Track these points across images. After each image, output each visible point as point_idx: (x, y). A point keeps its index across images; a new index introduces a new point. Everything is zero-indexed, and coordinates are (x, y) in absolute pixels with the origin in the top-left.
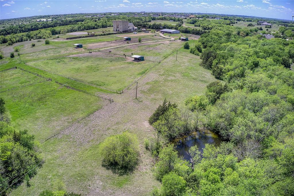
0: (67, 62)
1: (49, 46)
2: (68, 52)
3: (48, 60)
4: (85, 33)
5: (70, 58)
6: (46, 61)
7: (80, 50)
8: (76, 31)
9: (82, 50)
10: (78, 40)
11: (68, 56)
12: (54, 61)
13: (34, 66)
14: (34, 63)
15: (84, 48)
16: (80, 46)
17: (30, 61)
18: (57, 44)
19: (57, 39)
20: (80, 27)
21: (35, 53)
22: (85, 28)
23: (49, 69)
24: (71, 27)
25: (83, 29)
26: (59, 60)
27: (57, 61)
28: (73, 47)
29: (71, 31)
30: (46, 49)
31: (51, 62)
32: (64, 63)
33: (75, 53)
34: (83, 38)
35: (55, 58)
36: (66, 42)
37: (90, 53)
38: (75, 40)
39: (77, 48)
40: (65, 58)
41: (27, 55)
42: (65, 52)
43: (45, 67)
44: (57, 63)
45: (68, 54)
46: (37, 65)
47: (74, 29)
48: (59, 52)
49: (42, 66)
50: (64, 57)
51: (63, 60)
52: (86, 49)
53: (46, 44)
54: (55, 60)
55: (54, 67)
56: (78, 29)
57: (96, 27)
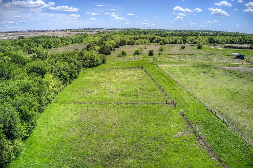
0: (218, 75)
1: (201, 51)
2: (223, 61)
3: (190, 67)
4: (249, 46)
5: (224, 70)
6: (188, 67)
7: (240, 61)
8: (235, 43)
9: (244, 62)
10: (239, 50)
11: (222, 67)
12: (199, 69)
13: (166, 71)
14: (170, 66)
15: (246, 61)
16: (240, 57)
17: (167, 63)
18: (211, 51)
19: (213, 46)
20: (241, 40)
21: (179, 55)
22: (246, 42)
23: (184, 81)
24: (231, 39)
25: (244, 42)
26: (207, 71)
27: (204, 70)
28: (231, 56)
29: (231, 43)
30: (195, 53)
31: (193, 70)
32: (212, 75)
33: (233, 65)
34: (244, 49)
35: (202, 66)
36: (223, 50)
38: (234, 49)
39: (236, 59)
40: (216, 69)
41: (169, 56)
42: (219, 61)
43: (180, 76)
44: (202, 73)
45: (223, 64)
46: (171, 70)
47: (234, 41)
48: (211, 60)
49: (178, 73)
50: (215, 67)
51: (213, 70)
52: (249, 62)
53: (198, 49)
54: (200, 69)
55: (194, 79)
56: (238, 41)
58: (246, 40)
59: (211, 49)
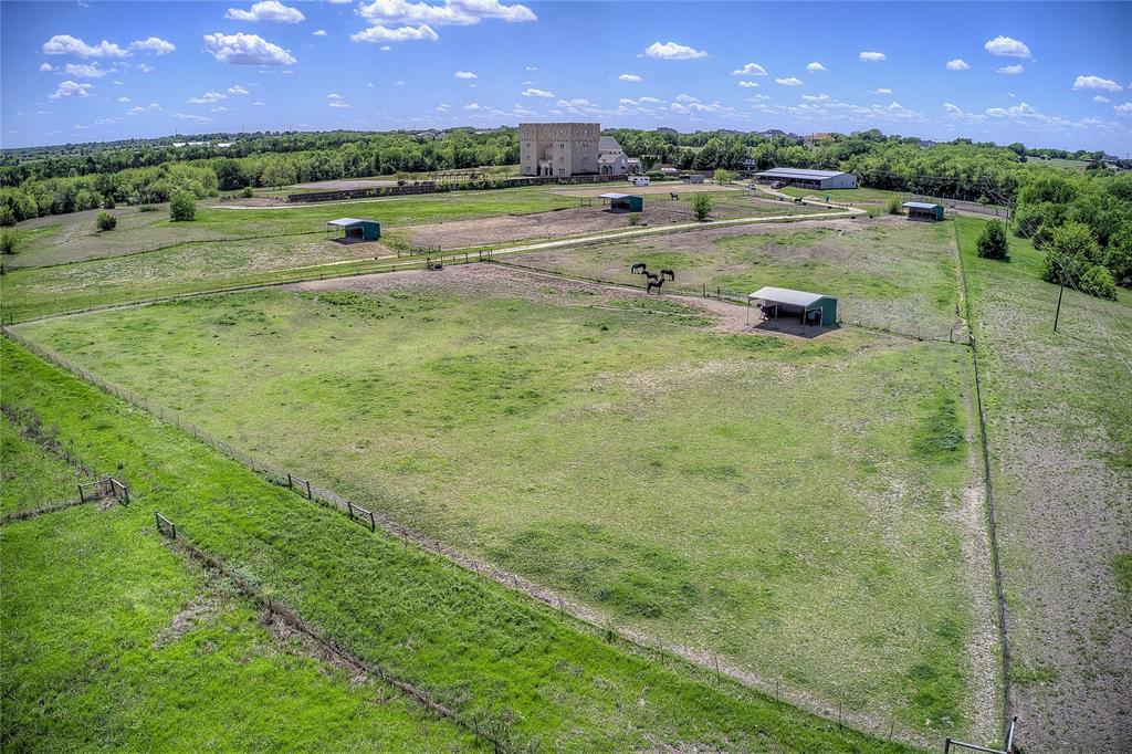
0: (285, 325)
1: (192, 231)
2: (293, 260)
3: (152, 310)
4: (392, 182)
5: (307, 296)
6: (143, 313)
7: (364, 251)
8: (334, 178)
9: (380, 250)
10: (352, 206)
11: (293, 287)
12: (195, 311)
13: (48, 349)
14: (61, 322)
15: (390, 245)
16: (363, 233)
17: (44, 307)
18: (236, 222)
19: (240, 202)
20: (355, 161)
21: (96, 264)
22: (378, 168)
23: (141, 377)
24: (313, 159)
25: (368, 167)
26: (233, 313)
27: (219, 313)
28: (326, 235)
29: (314, 178)
30: (166, 243)
31: (171, 318)
32: (259, 327)
33: (339, 272)
34: (374, 196)
35: (209, 297)
36: (285, 215)
37: (429, 267)
38: (334, 203)
39: (345, 243)
40: (269, 297)
41: (46, 272)
42: (279, 262)
43: (119, 359)
44: (212, 330)
45: (295, 272)
46: (71, 338)
47: (326, 167)
48: (242, 262)
49: (105, 346)
50: (266, 290)
51: (260, 306)
52: (402, 247)
53: (177, 220)
54: (201, 312)
55: (181, 359)
56: (347, 168)
57: (428, 161)
58: (377, 160)
59: (232, 215)
